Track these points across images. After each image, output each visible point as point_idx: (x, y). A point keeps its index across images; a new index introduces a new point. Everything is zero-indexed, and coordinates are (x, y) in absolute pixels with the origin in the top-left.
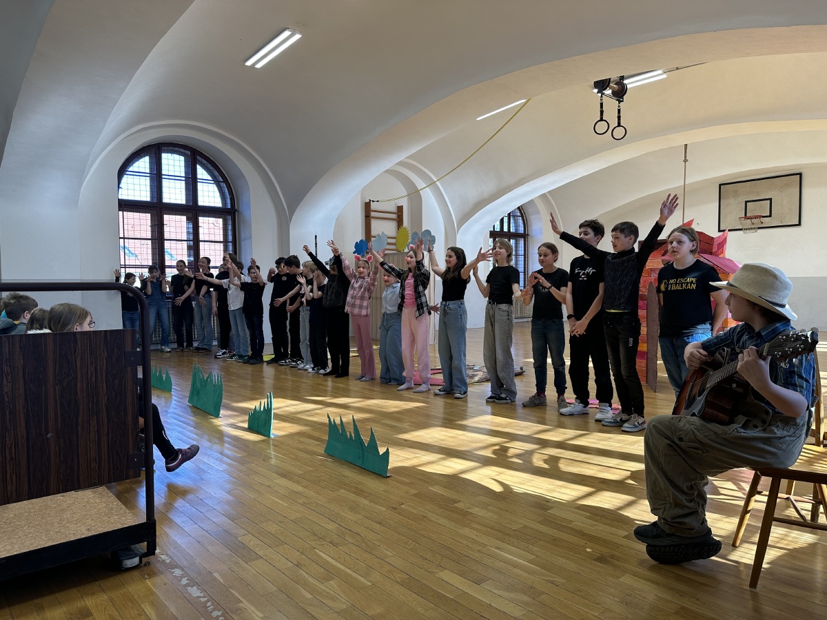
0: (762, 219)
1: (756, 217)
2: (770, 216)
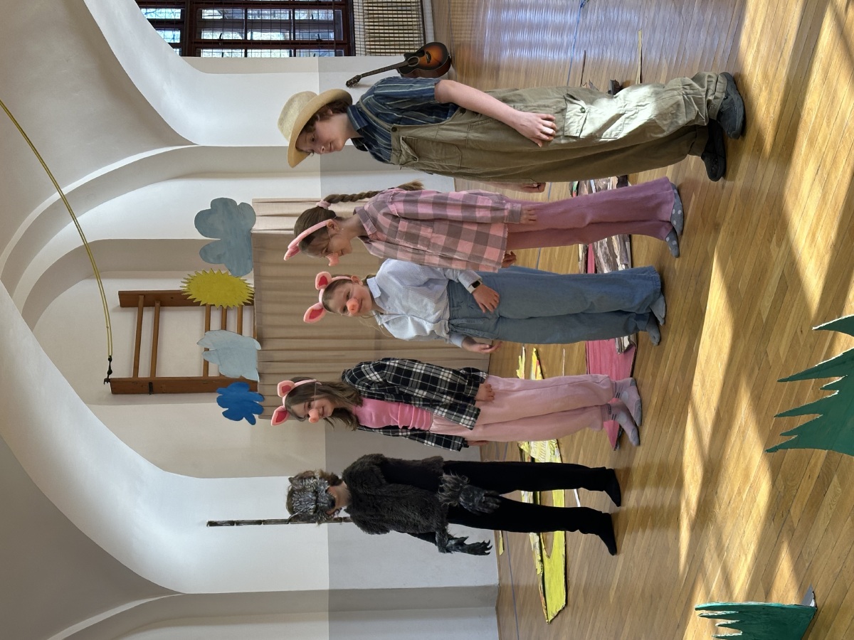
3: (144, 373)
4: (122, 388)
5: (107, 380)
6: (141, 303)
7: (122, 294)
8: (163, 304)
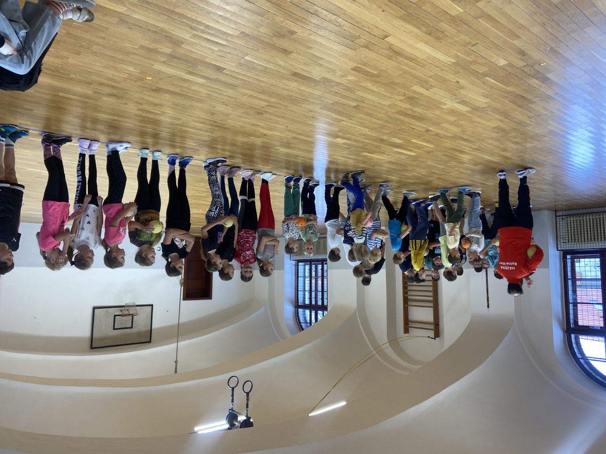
0: (121, 313)
1: (125, 315)
2: (115, 316)
3: (432, 327)
4: (437, 334)
5: (435, 339)
6: (407, 327)
7: (405, 333)
8: (408, 320)
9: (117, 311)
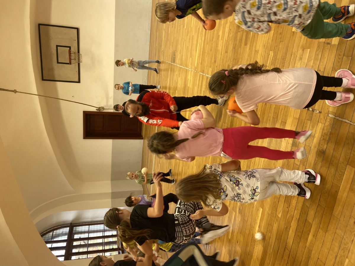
0: (72, 52)
2: (70, 47)
9: (74, 49)
